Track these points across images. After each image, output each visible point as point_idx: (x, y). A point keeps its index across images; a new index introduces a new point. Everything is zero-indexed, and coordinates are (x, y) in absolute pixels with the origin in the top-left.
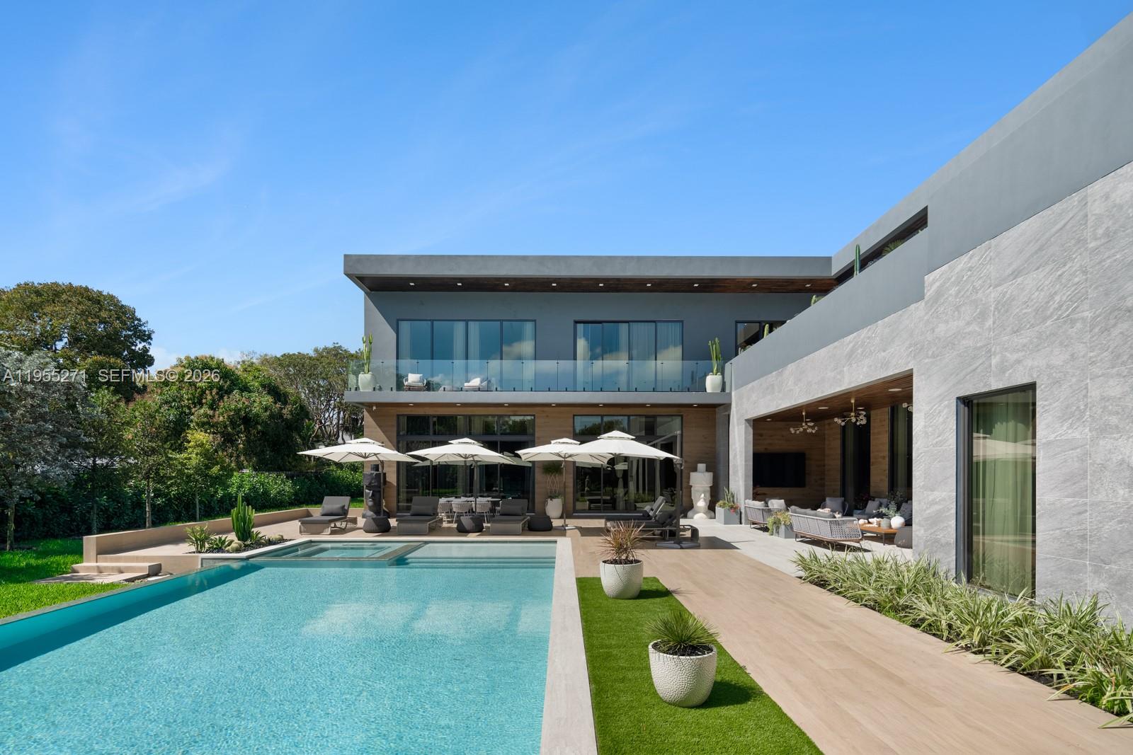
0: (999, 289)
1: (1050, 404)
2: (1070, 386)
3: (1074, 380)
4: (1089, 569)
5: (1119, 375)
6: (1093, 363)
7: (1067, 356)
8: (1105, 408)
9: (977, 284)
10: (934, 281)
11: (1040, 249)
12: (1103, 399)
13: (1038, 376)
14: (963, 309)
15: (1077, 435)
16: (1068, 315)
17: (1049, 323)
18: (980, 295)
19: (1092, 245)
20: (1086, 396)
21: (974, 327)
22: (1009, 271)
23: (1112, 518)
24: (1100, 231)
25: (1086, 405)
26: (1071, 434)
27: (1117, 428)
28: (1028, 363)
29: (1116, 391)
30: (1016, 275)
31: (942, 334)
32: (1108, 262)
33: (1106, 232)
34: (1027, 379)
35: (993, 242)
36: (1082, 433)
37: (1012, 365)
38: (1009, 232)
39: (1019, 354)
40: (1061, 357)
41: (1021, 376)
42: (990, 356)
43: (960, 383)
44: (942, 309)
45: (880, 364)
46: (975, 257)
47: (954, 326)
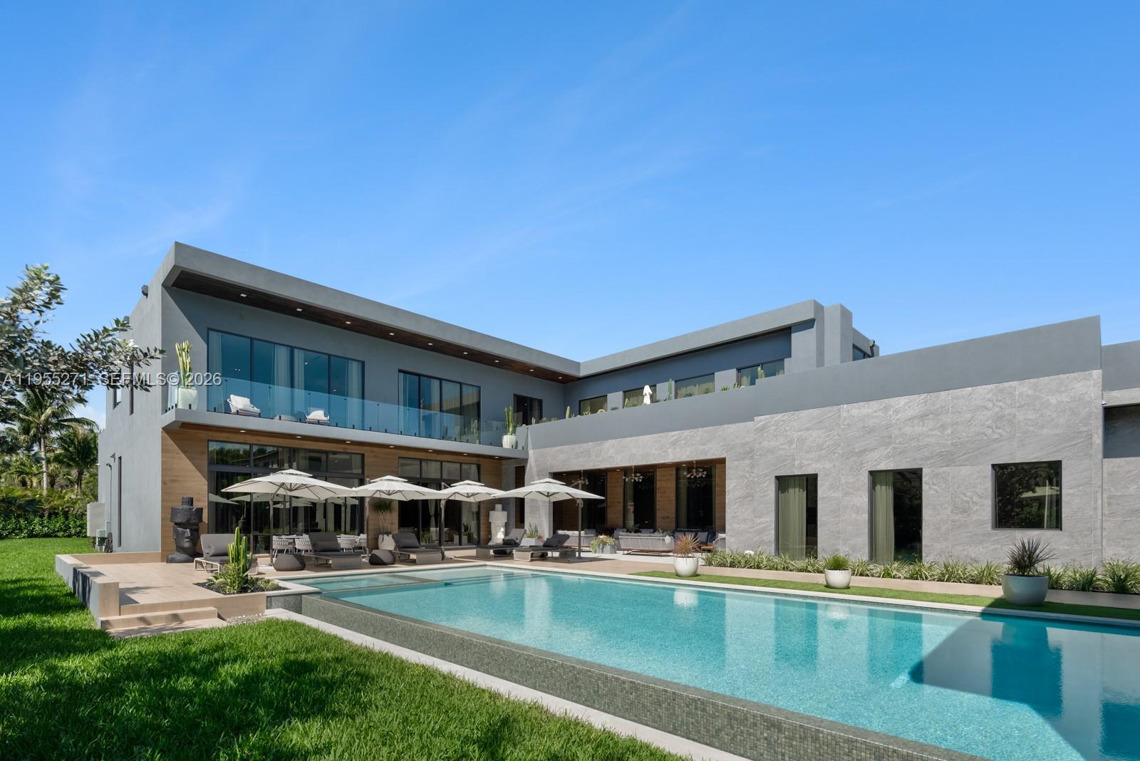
0: (800, 433)
2: (833, 477)
3: (835, 475)
4: (841, 544)
5: (852, 475)
6: (843, 469)
7: (832, 465)
8: (847, 486)
9: (788, 428)
10: (760, 421)
11: (819, 422)
12: (847, 483)
13: (819, 472)
14: (779, 437)
15: (836, 495)
16: (832, 451)
17: (824, 451)
18: (788, 433)
19: (842, 427)
20: (839, 482)
21: (786, 446)
22: (805, 427)
23: (850, 525)
24: (845, 423)
25: (840, 485)
26: (833, 495)
27: (852, 493)
28: (814, 466)
29: (852, 481)
30: (808, 429)
31: (766, 446)
32: (849, 435)
33: (848, 424)
34: (813, 472)
35: (796, 413)
36: (838, 494)
37: (806, 466)
38: (805, 411)
39: (810, 462)
40: (828, 465)
41: (810, 471)
42: (794, 460)
43: (777, 469)
44: (765, 435)
45: (699, 452)
46: (786, 416)
47: (773, 444)
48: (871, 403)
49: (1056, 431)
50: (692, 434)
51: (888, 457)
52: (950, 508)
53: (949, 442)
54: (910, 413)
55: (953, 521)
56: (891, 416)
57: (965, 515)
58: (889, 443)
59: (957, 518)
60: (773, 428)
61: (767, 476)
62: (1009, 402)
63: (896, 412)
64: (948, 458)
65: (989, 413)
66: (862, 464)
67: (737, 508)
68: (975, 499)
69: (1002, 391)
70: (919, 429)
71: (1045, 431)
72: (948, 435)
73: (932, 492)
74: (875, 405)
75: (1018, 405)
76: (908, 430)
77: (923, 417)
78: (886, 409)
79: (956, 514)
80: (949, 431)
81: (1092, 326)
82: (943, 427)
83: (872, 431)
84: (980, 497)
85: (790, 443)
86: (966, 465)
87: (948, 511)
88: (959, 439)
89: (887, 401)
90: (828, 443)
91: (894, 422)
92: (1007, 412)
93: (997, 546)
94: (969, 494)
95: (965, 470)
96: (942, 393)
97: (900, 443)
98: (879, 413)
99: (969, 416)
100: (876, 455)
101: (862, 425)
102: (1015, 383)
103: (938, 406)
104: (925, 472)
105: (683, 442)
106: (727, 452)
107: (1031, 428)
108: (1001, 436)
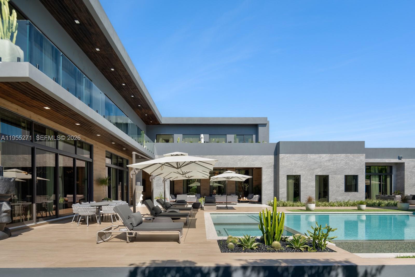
0: (295, 161)
1: (302, 178)
2: (305, 176)
5: (311, 176)
6: (308, 174)
9: (291, 159)
11: (301, 159)
13: (301, 174)
14: (288, 162)
16: (305, 168)
17: (302, 168)
18: (291, 161)
19: (308, 161)
21: (290, 165)
22: (296, 159)
23: (310, 191)
25: (307, 179)
26: (305, 182)
27: (311, 182)
28: (299, 172)
29: (310, 178)
30: (298, 160)
31: (283, 165)
32: (310, 164)
33: (310, 160)
34: (299, 175)
35: (294, 154)
36: (307, 182)
37: (297, 172)
38: (297, 154)
40: (304, 173)
41: (298, 174)
42: (293, 170)
43: (287, 173)
44: (283, 161)
45: (252, 164)
46: (290, 155)
47: (286, 164)
48: (316, 155)
49: (357, 168)
50: (248, 157)
51: (320, 171)
52: (336, 186)
53: (335, 168)
54: (326, 159)
55: (336, 190)
56: (321, 159)
57: (339, 188)
58: (321, 167)
59: (337, 189)
60: (286, 159)
61: (284, 175)
62: (348, 159)
63: (323, 158)
64: (335, 173)
65: (344, 162)
66: (313, 173)
67: (267, 186)
68: (341, 184)
69: (347, 156)
70: (328, 164)
71: (355, 167)
72: (335, 166)
73: (331, 182)
74: (317, 155)
75: (350, 160)
76: (325, 164)
77: (329, 160)
78: (320, 157)
79: (337, 188)
80: (335, 165)
81: (363, 143)
82: (334, 164)
83: (316, 163)
84: (342, 183)
85: (292, 164)
86: (339, 175)
87: (335, 187)
88: (338, 168)
89: (320, 155)
90: (304, 165)
91: (322, 161)
92: (348, 162)
93: (346, 196)
94: (340, 183)
95: (339, 176)
96: (334, 154)
97: (324, 167)
98: (318, 158)
99: (340, 162)
100: (317, 170)
101: (314, 161)
102: (349, 155)
103: (333, 158)
104: (330, 176)
105: (244, 160)
106: (263, 165)
107: (352, 166)
108: (347, 168)
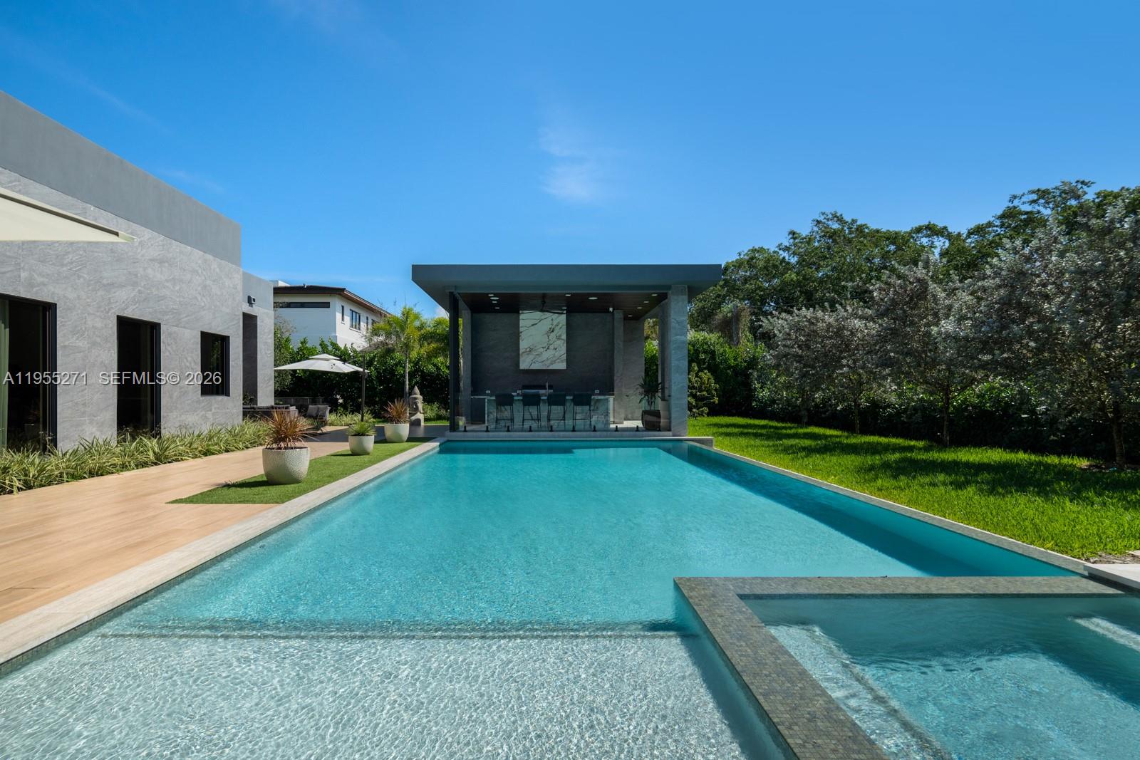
1: (66, 322)
2: (78, 314)
3: (79, 311)
4: (87, 421)
5: (100, 316)
6: (88, 305)
7: (75, 295)
8: (94, 333)
12: (93, 327)
13: (58, 300)
15: (81, 344)
16: (76, 271)
17: (65, 269)
20: (85, 323)
23: (97, 392)
25: (86, 328)
27: (102, 344)
28: (52, 290)
29: (98, 325)
32: (96, 254)
37: (38, 285)
39: (46, 280)
40: (71, 295)
41: (47, 297)
49: (228, 311)
51: (134, 301)
53: (176, 296)
55: (180, 388)
56: (137, 248)
58: (135, 282)
62: (209, 274)
64: (177, 317)
65: (199, 279)
66: (110, 303)
68: (193, 365)
69: (206, 261)
71: (222, 305)
72: (177, 291)
73: (168, 353)
75: (213, 279)
76: (150, 272)
77: (161, 262)
80: (178, 287)
82: (174, 281)
84: (195, 363)
86: (187, 328)
88: (184, 298)
89: (134, 226)
90: (70, 256)
91: (139, 256)
92: (208, 282)
93: (203, 412)
94: (189, 358)
95: (187, 334)
96: (174, 242)
97: (144, 287)
99: (189, 276)
100: (124, 294)
102: (212, 257)
103: (171, 255)
104: (163, 328)
107: (218, 303)
108: (205, 304)
